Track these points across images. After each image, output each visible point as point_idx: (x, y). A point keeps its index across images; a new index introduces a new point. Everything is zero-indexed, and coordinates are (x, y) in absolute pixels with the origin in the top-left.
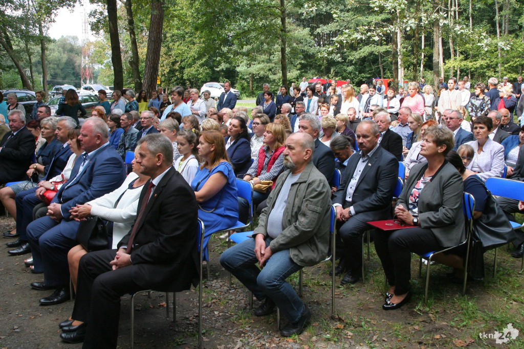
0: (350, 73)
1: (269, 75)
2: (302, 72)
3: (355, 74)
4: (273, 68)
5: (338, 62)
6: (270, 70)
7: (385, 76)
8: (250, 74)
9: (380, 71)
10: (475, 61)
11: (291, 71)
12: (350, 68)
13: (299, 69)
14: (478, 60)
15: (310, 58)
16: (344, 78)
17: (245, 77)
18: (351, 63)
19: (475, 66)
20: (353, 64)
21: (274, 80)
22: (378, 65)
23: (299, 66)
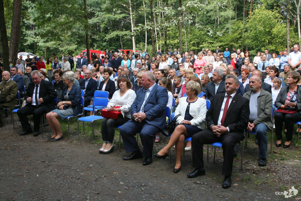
0: (104, 47)
1: (59, 48)
2: (78, 46)
3: (107, 47)
4: (61, 44)
5: (98, 41)
6: (59, 45)
7: (124, 48)
8: (47, 47)
9: (121, 45)
10: (174, 40)
11: (72, 45)
12: (105, 44)
13: (77, 44)
14: (175, 40)
15: (82, 38)
16: (102, 50)
17: (43, 49)
18: (105, 41)
19: (174, 43)
20: (106, 42)
21: (62, 51)
22: (120, 42)
23: (76, 43)
